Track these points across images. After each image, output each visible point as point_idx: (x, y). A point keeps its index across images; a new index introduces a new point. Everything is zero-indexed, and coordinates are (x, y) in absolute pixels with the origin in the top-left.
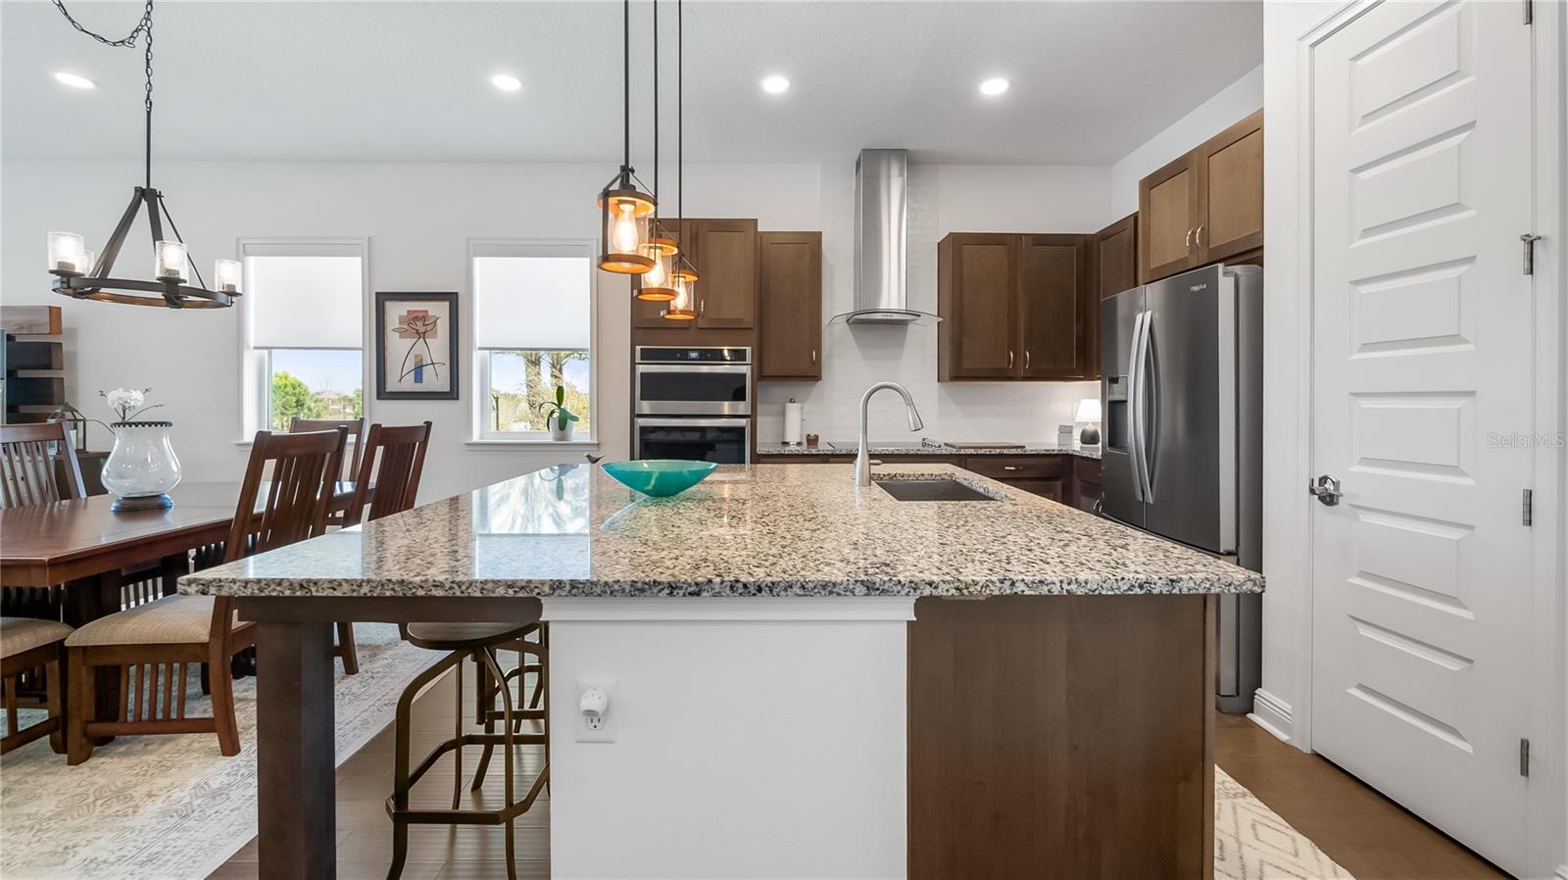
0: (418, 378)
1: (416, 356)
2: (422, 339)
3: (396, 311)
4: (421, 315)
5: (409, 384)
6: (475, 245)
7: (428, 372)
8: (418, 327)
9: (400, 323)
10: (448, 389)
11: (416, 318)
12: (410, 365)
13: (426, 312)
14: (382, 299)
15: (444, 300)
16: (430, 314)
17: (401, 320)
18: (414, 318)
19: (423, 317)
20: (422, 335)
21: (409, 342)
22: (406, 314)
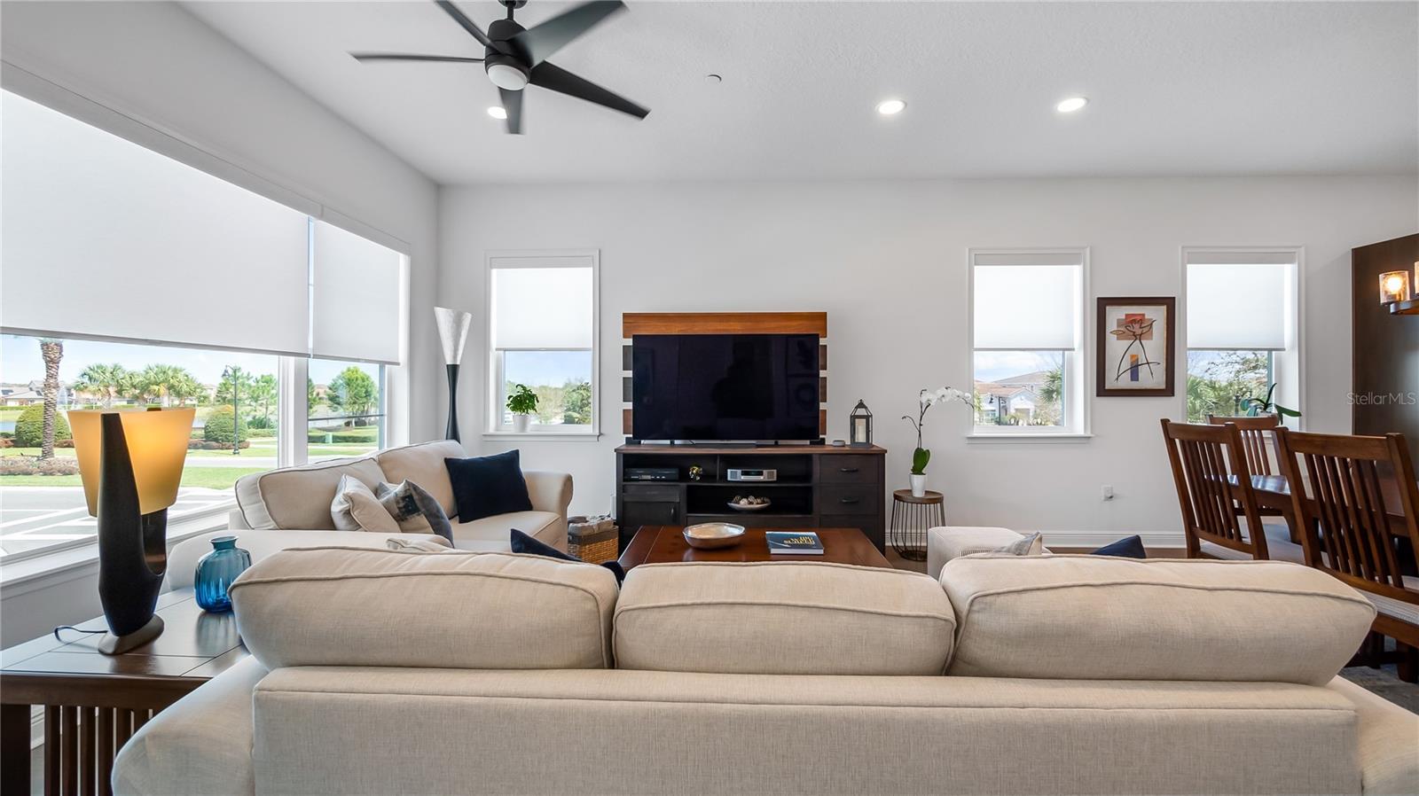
0: (1135, 377)
1: (1132, 356)
2: (1138, 341)
3: (1115, 315)
4: (1139, 318)
5: (1125, 382)
6: (1189, 253)
7: (1143, 371)
8: (1135, 329)
9: (1118, 326)
10: (1163, 387)
11: (1134, 321)
12: (1126, 365)
13: (1143, 315)
14: (1103, 304)
15: (1162, 304)
16: (1146, 317)
17: (1119, 323)
18: (1131, 321)
19: (1140, 320)
20: (1138, 337)
21: (1126, 343)
22: (1124, 317)
